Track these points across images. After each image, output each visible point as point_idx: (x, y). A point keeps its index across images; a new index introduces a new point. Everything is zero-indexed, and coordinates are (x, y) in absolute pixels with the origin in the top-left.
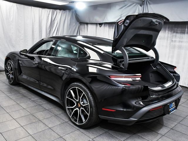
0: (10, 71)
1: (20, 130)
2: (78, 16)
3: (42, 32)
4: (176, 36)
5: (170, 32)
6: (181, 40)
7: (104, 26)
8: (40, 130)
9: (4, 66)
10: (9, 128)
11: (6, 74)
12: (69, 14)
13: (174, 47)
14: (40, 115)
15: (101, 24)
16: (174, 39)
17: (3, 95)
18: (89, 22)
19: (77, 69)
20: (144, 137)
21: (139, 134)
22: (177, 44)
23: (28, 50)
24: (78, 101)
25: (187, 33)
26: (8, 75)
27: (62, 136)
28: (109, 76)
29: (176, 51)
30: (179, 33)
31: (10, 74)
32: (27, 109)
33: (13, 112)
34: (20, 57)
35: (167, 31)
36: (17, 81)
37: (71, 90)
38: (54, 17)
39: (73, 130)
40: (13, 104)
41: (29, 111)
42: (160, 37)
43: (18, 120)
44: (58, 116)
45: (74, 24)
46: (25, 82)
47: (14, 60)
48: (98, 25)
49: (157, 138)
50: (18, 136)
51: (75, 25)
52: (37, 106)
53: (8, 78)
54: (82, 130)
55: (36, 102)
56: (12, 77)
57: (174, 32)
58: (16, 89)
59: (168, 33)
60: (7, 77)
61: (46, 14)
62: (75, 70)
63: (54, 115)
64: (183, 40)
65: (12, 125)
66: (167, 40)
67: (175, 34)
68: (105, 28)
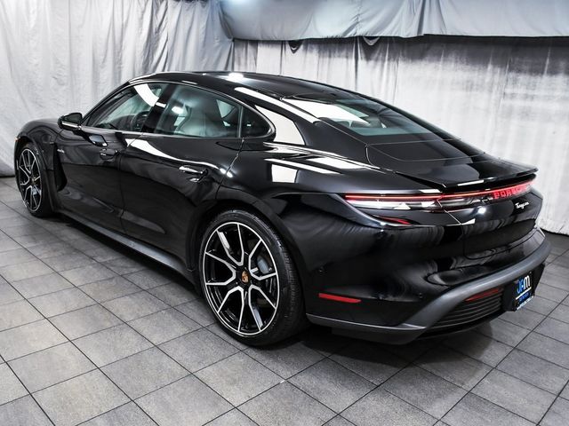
0: (30, 175)
1: (66, 351)
2: (228, 19)
3: (121, 64)
4: (515, 81)
5: (498, 70)
6: (530, 92)
7: (306, 49)
8: (128, 353)
9: (13, 162)
10: (32, 345)
11: (18, 185)
12: (202, 12)
13: (509, 113)
14: (126, 306)
15: (295, 44)
16: (508, 91)
17: (12, 247)
18: (260, 38)
19: (235, 172)
20: (438, 374)
21: (423, 366)
22: (518, 103)
23: (83, 116)
24: (241, 264)
25: (548, 72)
26: (25, 187)
27: (193, 370)
28: (343, 196)
29: (515, 123)
30: (525, 72)
31: (30, 183)
32: (85, 289)
33: (43, 298)
34: (59, 135)
35: (490, 67)
36: (52, 207)
37: (220, 230)
38: (160, 21)
39: (227, 353)
40: (43, 272)
41: (91, 294)
42: (470, 84)
43: (57, 321)
44: (180, 308)
45: (217, 44)
46: (74, 210)
47: (41, 146)
48: (288, 47)
49: (477, 377)
50: (60, 371)
51: (218, 47)
52: (114, 281)
53: (27, 195)
54: (253, 353)
55: (112, 268)
56: (38, 194)
57: (511, 70)
58: (50, 230)
59: (494, 73)
60: (23, 194)
61: (135, 10)
62: (230, 175)
63: (166, 306)
64: (536, 93)
65: (41, 337)
66: (491, 91)
67: (512, 75)
68: (309, 54)
